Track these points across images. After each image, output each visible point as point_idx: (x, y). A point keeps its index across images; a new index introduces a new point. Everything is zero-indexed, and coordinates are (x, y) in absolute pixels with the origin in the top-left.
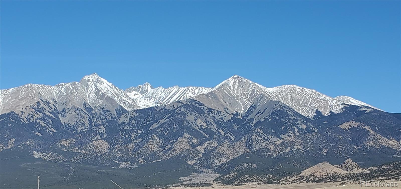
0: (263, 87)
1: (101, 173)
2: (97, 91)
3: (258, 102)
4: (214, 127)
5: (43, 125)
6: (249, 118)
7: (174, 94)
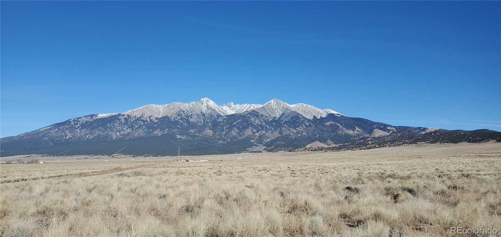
0: (288, 104)
1: (209, 146)
2: (208, 106)
3: (285, 112)
4: (264, 124)
5: (181, 122)
6: (281, 119)
7: (245, 108)
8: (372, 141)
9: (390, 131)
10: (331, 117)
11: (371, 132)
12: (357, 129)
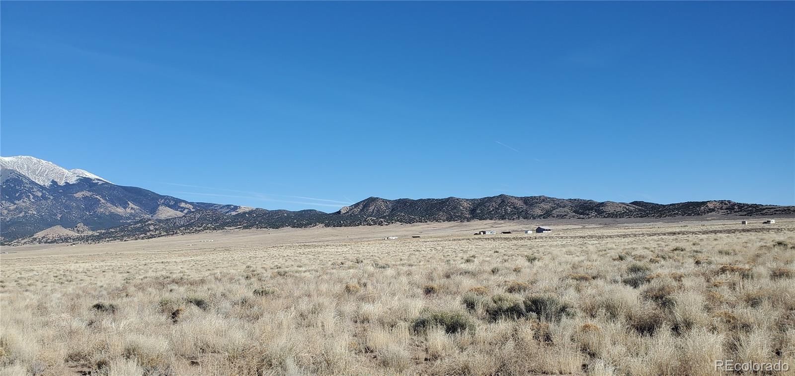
8: (156, 225)
9: (184, 210)
10: (85, 183)
11: (153, 211)
12: (131, 205)
